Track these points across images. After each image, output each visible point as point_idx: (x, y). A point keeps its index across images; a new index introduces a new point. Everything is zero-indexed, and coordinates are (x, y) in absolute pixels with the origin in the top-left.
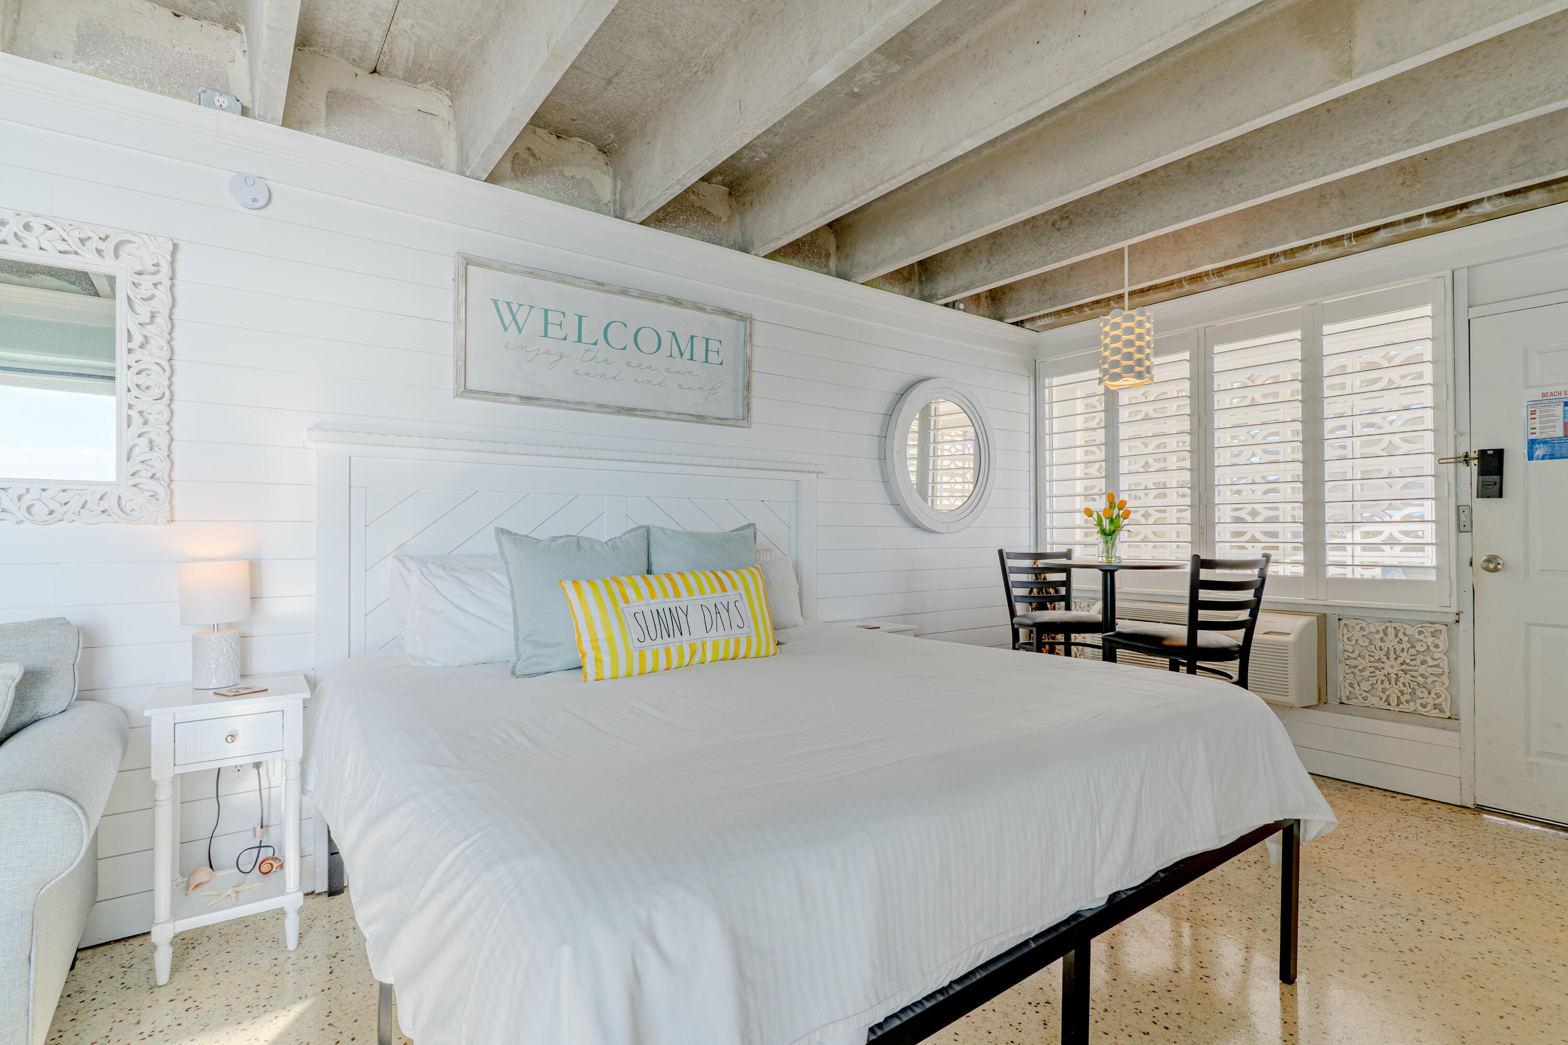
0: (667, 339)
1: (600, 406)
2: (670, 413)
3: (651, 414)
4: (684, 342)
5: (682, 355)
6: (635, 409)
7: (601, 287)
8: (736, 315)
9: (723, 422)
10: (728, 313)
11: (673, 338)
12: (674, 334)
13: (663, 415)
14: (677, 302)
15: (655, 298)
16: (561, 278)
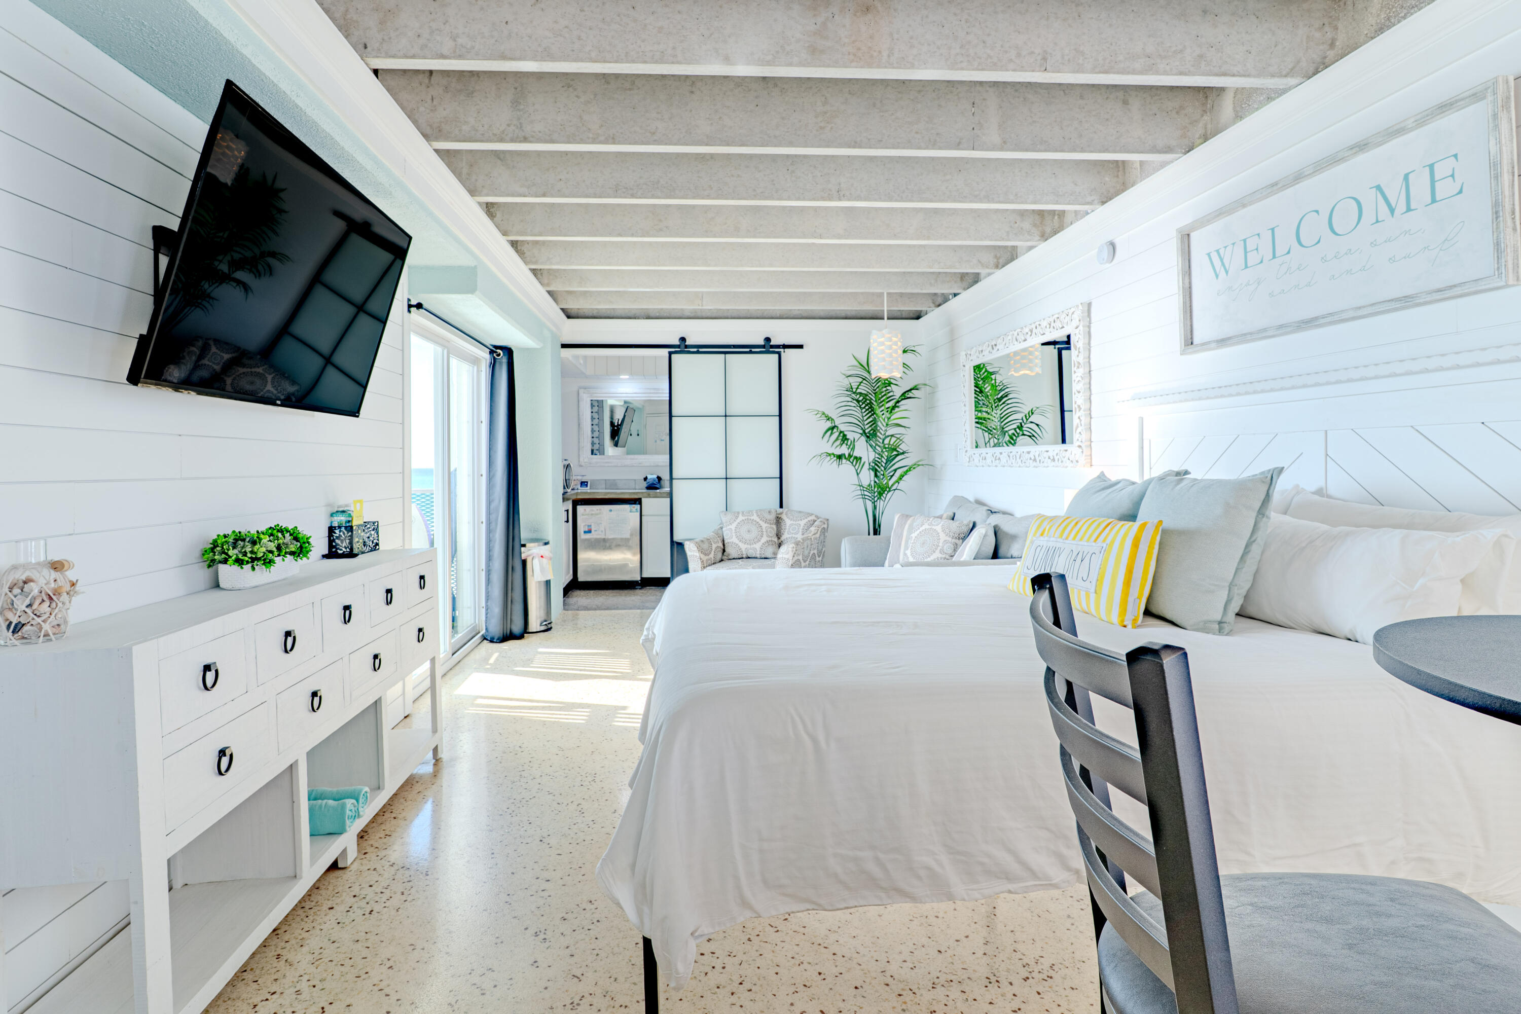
0: (1369, 199)
1: (1281, 327)
2: (1360, 308)
3: (1336, 318)
4: (1394, 192)
5: (1392, 211)
6: (1316, 318)
7: (1275, 188)
8: (1462, 99)
9: (1448, 294)
10: (1445, 107)
11: (1379, 195)
12: (1379, 188)
13: (1351, 314)
14: (1361, 147)
15: (1334, 160)
16: (1242, 203)
